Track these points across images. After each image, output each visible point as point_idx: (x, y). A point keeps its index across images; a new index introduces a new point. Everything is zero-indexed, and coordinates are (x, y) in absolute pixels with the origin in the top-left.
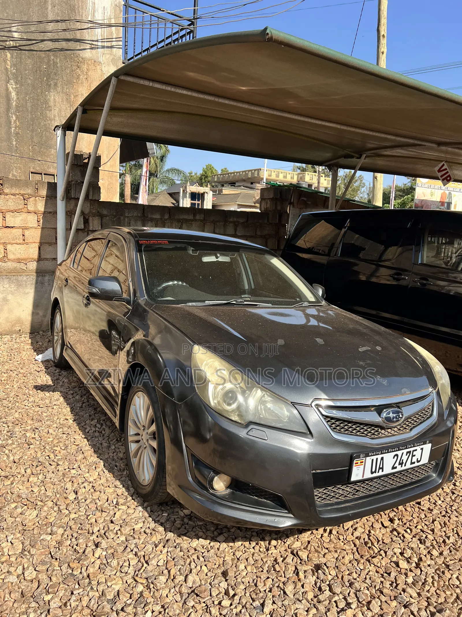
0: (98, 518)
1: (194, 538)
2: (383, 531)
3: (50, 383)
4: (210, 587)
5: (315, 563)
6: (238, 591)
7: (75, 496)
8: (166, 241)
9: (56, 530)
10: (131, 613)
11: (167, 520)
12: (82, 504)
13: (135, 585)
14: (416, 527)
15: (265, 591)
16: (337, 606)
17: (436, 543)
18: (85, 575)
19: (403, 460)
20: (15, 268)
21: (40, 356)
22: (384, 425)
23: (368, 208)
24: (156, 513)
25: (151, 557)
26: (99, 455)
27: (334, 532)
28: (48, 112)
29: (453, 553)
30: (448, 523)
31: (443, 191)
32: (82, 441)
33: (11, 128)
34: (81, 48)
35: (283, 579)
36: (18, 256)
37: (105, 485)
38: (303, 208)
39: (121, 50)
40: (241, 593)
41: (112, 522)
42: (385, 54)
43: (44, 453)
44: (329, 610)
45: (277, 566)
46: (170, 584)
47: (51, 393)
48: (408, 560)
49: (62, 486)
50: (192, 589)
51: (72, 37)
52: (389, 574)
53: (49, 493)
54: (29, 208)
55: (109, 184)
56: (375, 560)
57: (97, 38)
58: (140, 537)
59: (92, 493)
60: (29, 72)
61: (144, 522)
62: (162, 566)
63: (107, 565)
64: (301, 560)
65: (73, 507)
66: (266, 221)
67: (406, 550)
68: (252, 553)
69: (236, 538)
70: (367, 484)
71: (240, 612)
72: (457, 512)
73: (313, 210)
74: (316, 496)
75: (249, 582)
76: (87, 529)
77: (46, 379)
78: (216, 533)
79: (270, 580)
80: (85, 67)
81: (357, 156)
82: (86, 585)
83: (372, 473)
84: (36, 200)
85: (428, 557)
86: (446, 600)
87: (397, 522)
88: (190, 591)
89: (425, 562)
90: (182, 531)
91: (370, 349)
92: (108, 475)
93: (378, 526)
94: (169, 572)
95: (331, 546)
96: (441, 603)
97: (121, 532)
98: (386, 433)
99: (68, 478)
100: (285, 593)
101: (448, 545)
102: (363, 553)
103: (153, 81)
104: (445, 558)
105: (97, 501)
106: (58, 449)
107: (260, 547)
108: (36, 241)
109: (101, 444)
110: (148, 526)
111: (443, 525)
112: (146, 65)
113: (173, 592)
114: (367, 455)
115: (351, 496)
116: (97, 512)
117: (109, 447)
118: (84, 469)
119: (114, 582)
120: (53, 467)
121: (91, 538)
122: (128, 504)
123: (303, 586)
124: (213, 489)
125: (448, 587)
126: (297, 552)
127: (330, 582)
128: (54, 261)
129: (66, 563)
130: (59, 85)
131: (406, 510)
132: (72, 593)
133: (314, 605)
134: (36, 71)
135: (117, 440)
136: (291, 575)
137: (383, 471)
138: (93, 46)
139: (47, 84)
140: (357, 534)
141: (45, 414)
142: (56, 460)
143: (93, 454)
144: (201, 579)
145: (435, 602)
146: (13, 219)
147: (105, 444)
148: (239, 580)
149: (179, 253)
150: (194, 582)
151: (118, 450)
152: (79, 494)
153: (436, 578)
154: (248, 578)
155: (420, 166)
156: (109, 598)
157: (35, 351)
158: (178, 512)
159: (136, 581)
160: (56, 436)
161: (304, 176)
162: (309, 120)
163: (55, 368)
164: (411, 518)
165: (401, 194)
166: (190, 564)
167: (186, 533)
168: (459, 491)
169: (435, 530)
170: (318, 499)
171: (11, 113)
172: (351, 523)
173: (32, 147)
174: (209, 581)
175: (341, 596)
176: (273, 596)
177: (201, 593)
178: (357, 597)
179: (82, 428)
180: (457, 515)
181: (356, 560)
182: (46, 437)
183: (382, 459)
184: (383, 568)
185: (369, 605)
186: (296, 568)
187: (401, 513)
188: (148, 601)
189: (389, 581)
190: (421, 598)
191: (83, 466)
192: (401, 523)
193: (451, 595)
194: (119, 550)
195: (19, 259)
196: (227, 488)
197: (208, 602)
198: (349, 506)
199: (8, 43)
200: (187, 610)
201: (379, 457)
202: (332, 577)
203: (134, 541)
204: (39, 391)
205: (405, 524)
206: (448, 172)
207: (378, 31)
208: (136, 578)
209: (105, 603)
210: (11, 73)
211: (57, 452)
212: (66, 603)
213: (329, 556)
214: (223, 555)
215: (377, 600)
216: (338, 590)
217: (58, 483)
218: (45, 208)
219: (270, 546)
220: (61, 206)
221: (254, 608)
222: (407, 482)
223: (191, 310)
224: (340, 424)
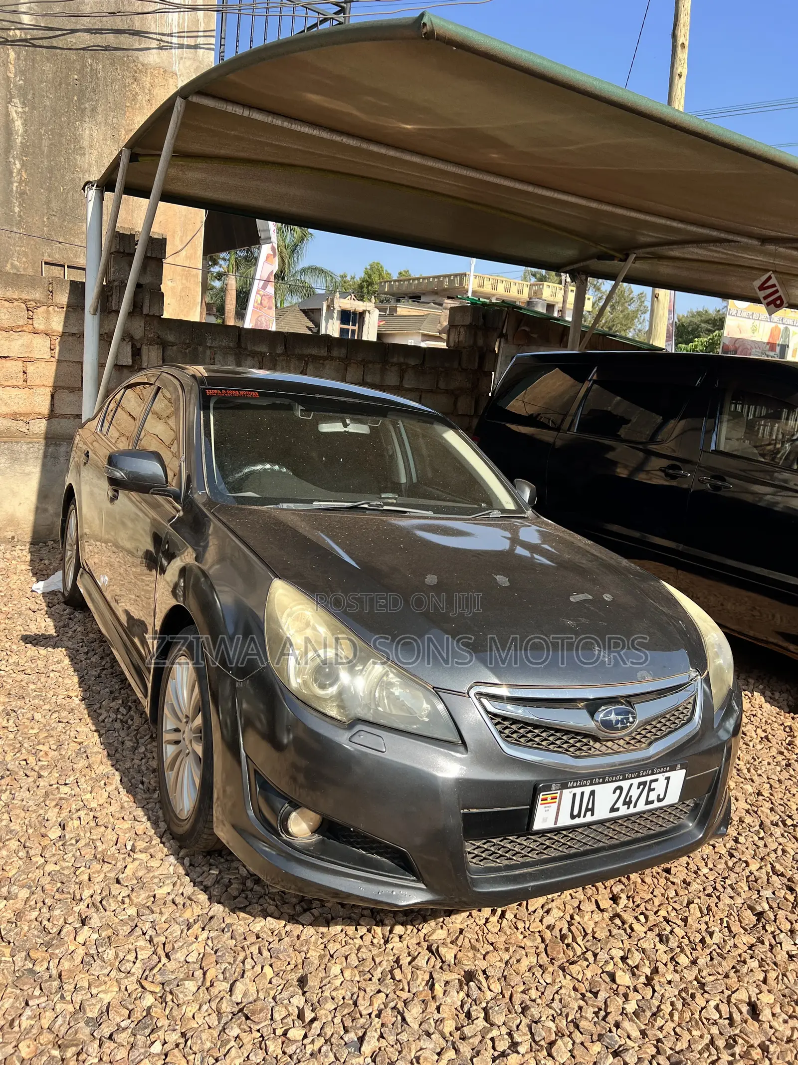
0: (94, 873)
1: (259, 916)
2: (597, 916)
3: (52, 631)
4: (273, 1004)
5: (467, 968)
6: (321, 1013)
7: (59, 832)
8: (254, 393)
9: (16, 891)
10: (125, 1044)
11: (217, 882)
12: (70, 848)
13: (139, 995)
14: (656, 913)
15: (370, 1014)
16: (494, 1048)
17: (687, 943)
18: (54, 972)
19: (631, 797)
20: (8, 430)
21: (41, 584)
22: (601, 735)
23: (639, 349)
24: (198, 869)
25: (176, 947)
26: (115, 762)
27: (509, 915)
28: (78, 157)
29: (715, 962)
30: (714, 908)
31: (773, 325)
32: (90, 735)
33: (12, 183)
34: (142, 46)
35: (405, 995)
36: (15, 408)
37: (117, 815)
38: (522, 345)
39: (213, 52)
40: (326, 1017)
41: (118, 882)
42: (683, 79)
43: (18, 755)
44: (478, 1053)
45: (397, 972)
46: (203, 995)
47: (49, 649)
48: (634, 971)
49: (40, 815)
50: (240, 1006)
51: (126, 27)
52: (596, 994)
53: (14, 826)
54: (36, 326)
55: (182, 289)
56: (574, 969)
57: (171, 29)
58: (163, 910)
59: (91, 828)
60: (47, 86)
61: (174, 885)
62: (194, 963)
63: (96, 958)
64: (443, 962)
65: (54, 852)
66: (456, 365)
67: (633, 953)
68: (357, 946)
69: (333, 918)
70: (565, 836)
71: (320, 1050)
72: (733, 889)
73: (542, 348)
74: (469, 853)
75: (344, 998)
76: (71, 891)
77: (46, 625)
78: (298, 908)
79: (382, 995)
80: (147, 80)
81: (621, 256)
82: (54, 991)
83: (573, 817)
84: (48, 312)
85: (671, 966)
86: (690, 1046)
87: (623, 901)
88: (236, 1010)
89: (664, 975)
90: (240, 902)
91: (591, 597)
92: (125, 799)
93: (588, 907)
94: (204, 974)
95: (500, 941)
96: (682, 1050)
97: (131, 900)
98: (603, 749)
99: (53, 800)
100: (404, 1019)
101: (709, 947)
102: (554, 955)
103: (250, 107)
104: (700, 971)
105: (98, 844)
106: (45, 748)
107: (374, 937)
108: (46, 383)
109: (123, 743)
110: (180, 892)
111: (705, 912)
112: (231, 77)
113: (207, 1011)
114: (564, 786)
115: (535, 856)
116: (94, 863)
117: (136, 748)
118: (85, 786)
119: (103, 987)
120: (30, 780)
121: (76, 909)
122: (152, 851)
123: (438, 1008)
124: (288, 832)
125: (697, 1023)
126: (438, 947)
127: (487, 1003)
128: (77, 420)
129: (24, 950)
130: (100, 110)
131: (643, 881)
132: (27, 1004)
133: (453, 1043)
134: (60, 84)
135: (151, 737)
136: (421, 989)
137: (592, 815)
138: (162, 44)
139: (78, 109)
140: (549, 920)
141: (32, 686)
142: (37, 768)
143: (105, 760)
144: (260, 989)
145: (671, 1049)
146: (7, 343)
147: (128, 744)
148: (327, 994)
149: (276, 414)
150: (245, 995)
151: (149, 755)
152: (67, 829)
153: (679, 1005)
154: (343, 992)
155: (733, 279)
156: (90, 1015)
157: (35, 574)
158: (237, 868)
159: (143, 987)
160: (45, 726)
161: (541, 290)
162: (530, 189)
163: (64, 606)
164: (650, 896)
165: (710, 327)
166: (243, 962)
167: (246, 906)
168: (743, 853)
169: (690, 919)
170: (473, 858)
171: (13, 157)
172: (541, 900)
173: (48, 219)
174: (272, 993)
175: (504, 1030)
176: (383, 1025)
177: (253, 1014)
178: (531, 1033)
179: (94, 714)
180: (733, 894)
181: (541, 966)
182: (26, 727)
183: (593, 793)
184: (586, 983)
185: (551, 1048)
186: (431, 977)
187: (632, 887)
188: (159, 1025)
189: (593, 1006)
190: (647, 1040)
191: (83, 780)
192: (631, 905)
193: (701, 1037)
194: (121, 932)
195: (16, 413)
196: (314, 832)
197: (265, 1030)
198: (530, 874)
199: (11, 33)
200: (225, 1043)
201: (587, 790)
202: (493, 995)
203: (151, 917)
204: (29, 645)
205: (638, 906)
206: (777, 291)
207: (674, 36)
208: (144, 983)
209: (82, 1024)
210: (15, 86)
211: (41, 753)
212: (13, 1020)
213: (493, 958)
214: (305, 949)
215: (567, 1039)
216: (498, 1019)
217: (35, 808)
218: (65, 326)
219: (391, 936)
220: (91, 324)
221: (346, 1044)
222: (639, 835)
223: (282, 516)
224: (519, 729)
